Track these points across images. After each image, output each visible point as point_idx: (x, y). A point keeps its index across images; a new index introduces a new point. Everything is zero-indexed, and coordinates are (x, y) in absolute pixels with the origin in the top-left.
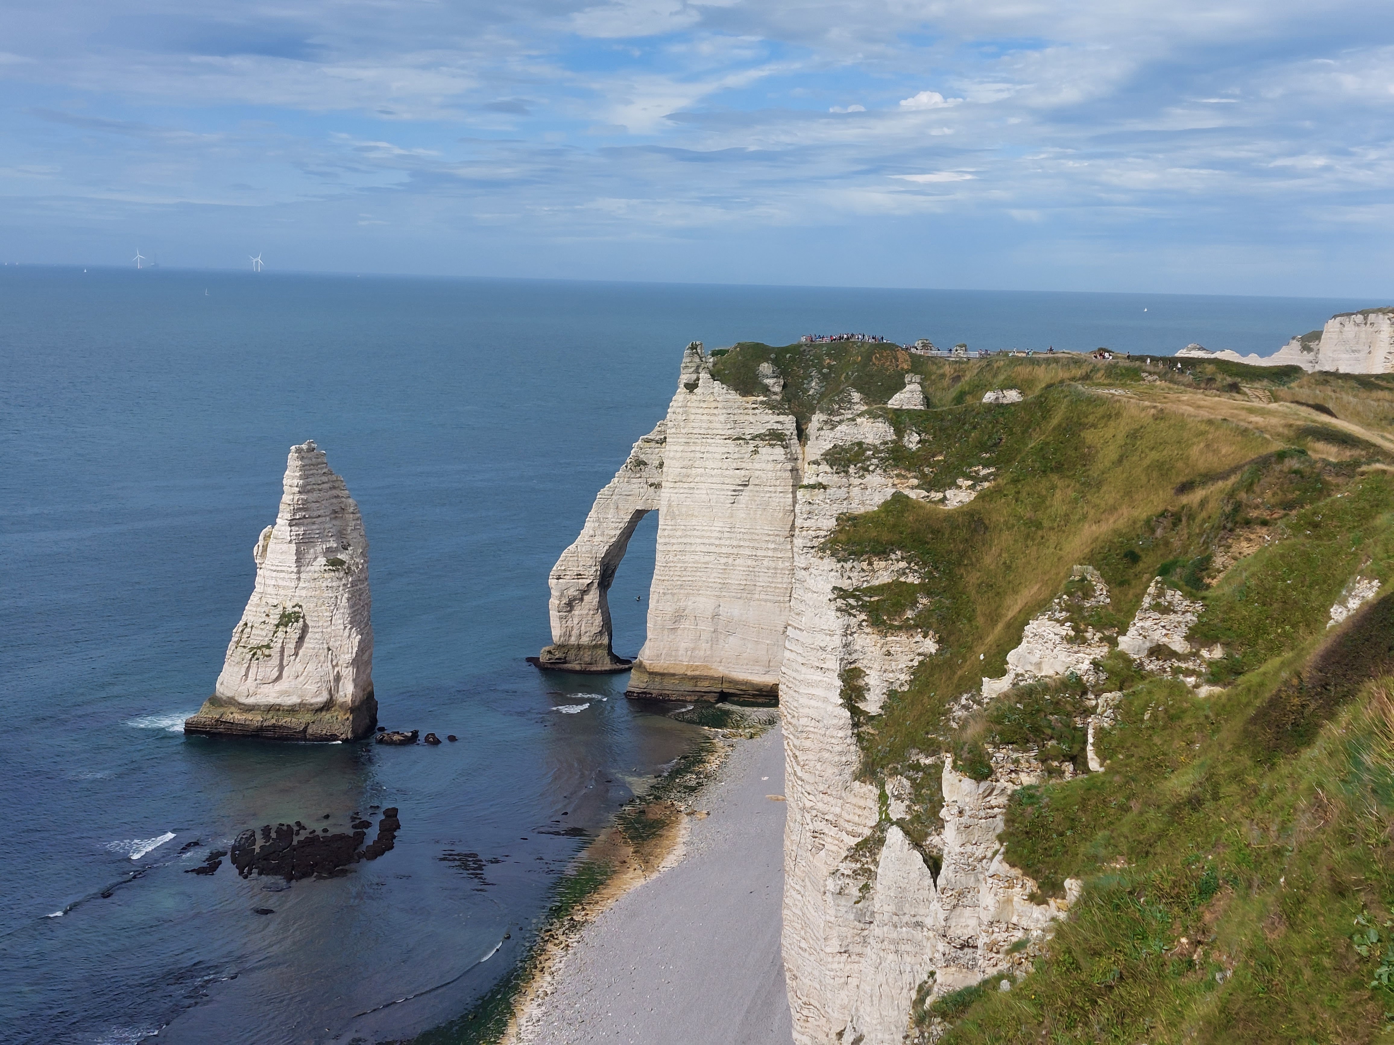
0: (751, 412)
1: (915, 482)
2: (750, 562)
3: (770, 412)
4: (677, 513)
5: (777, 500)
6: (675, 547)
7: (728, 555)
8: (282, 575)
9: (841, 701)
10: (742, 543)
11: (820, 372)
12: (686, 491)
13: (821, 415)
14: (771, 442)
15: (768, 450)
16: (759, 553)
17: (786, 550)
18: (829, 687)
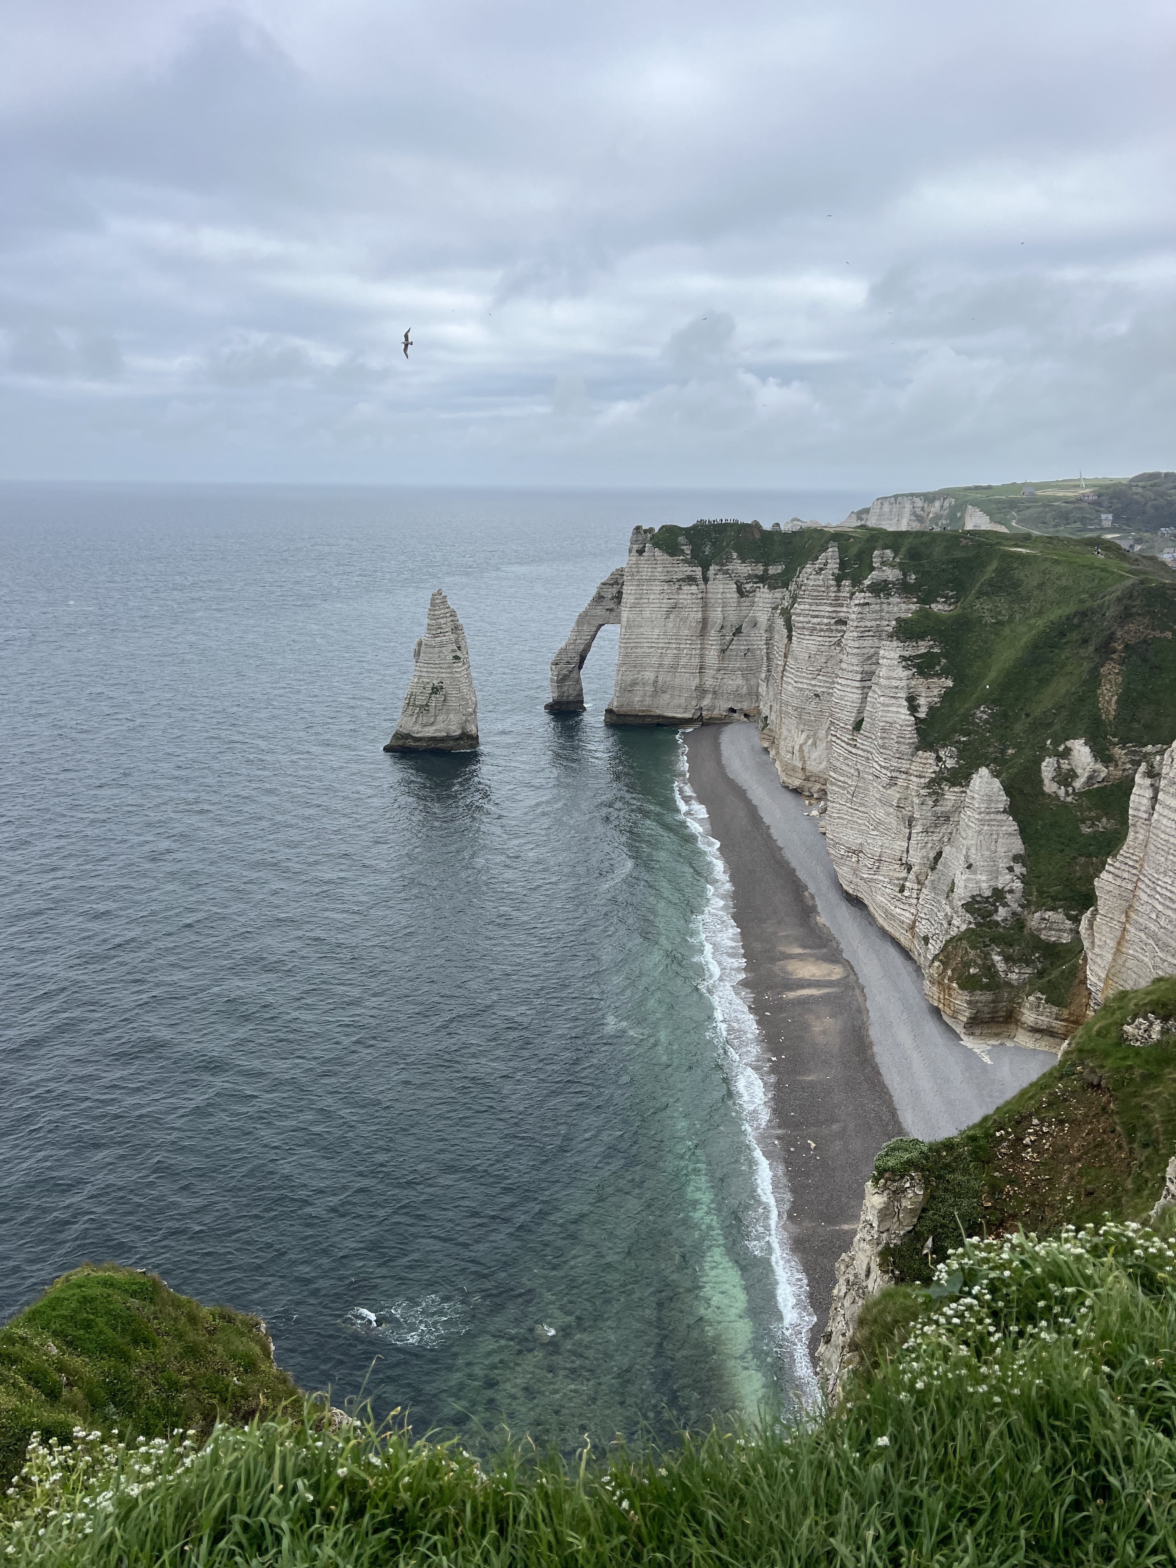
0: (676, 565)
1: (915, 600)
2: (675, 651)
3: (687, 565)
4: (632, 625)
5: (694, 616)
6: (631, 645)
7: (663, 648)
8: (431, 665)
9: (909, 712)
10: (671, 641)
11: (710, 541)
12: (637, 612)
13: (716, 566)
14: (690, 582)
15: (688, 587)
16: (681, 646)
17: (698, 644)
18: (899, 706)
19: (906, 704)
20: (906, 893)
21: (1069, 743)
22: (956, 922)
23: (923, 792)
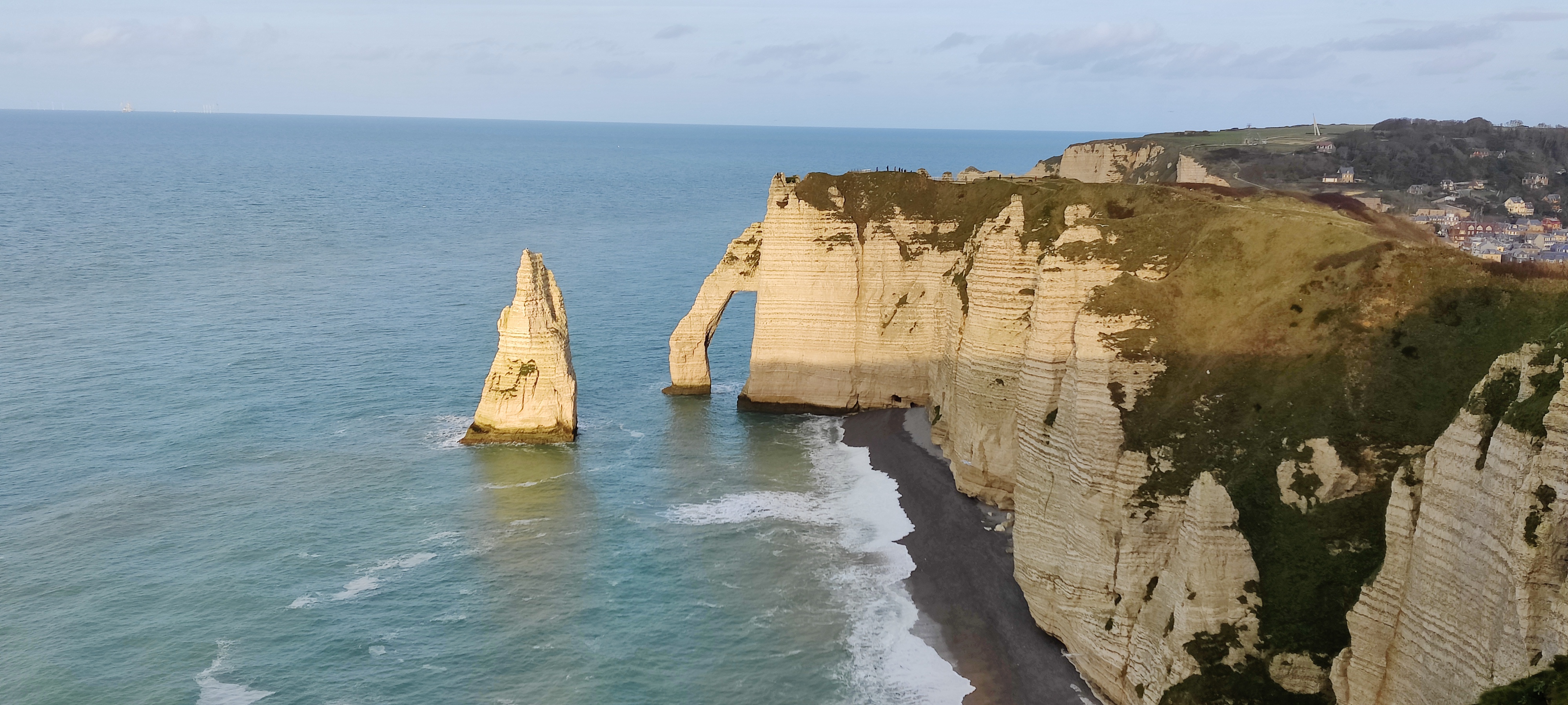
0: (826, 221)
1: (1117, 266)
2: (825, 325)
3: (840, 221)
4: (772, 292)
5: (847, 282)
6: (770, 316)
7: (809, 321)
8: (520, 340)
9: (1113, 403)
10: (819, 312)
11: (867, 193)
12: (779, 277)
13: (874, 223)
14: (842, 242)
15: (839, 247)
16: (832, 318)
17: (852, 316)
18: (1101, 394)
19: (1109, 392)
20: (1115, 630)
21: (1310, 443)
22: (1177, 667)
23: (1135, 502)
